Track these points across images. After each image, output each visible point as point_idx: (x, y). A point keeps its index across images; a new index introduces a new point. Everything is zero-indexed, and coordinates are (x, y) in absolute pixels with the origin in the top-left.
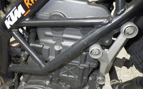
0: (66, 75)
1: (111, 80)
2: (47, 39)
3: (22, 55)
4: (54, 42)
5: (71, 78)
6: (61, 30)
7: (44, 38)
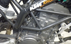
0: (45, 33)
1: (59, 37)
2: (43, 17)
3: (27, 22)
4: (46, 19)
5: (47, 34)
6: (50, 15)
7: (42, 17)
